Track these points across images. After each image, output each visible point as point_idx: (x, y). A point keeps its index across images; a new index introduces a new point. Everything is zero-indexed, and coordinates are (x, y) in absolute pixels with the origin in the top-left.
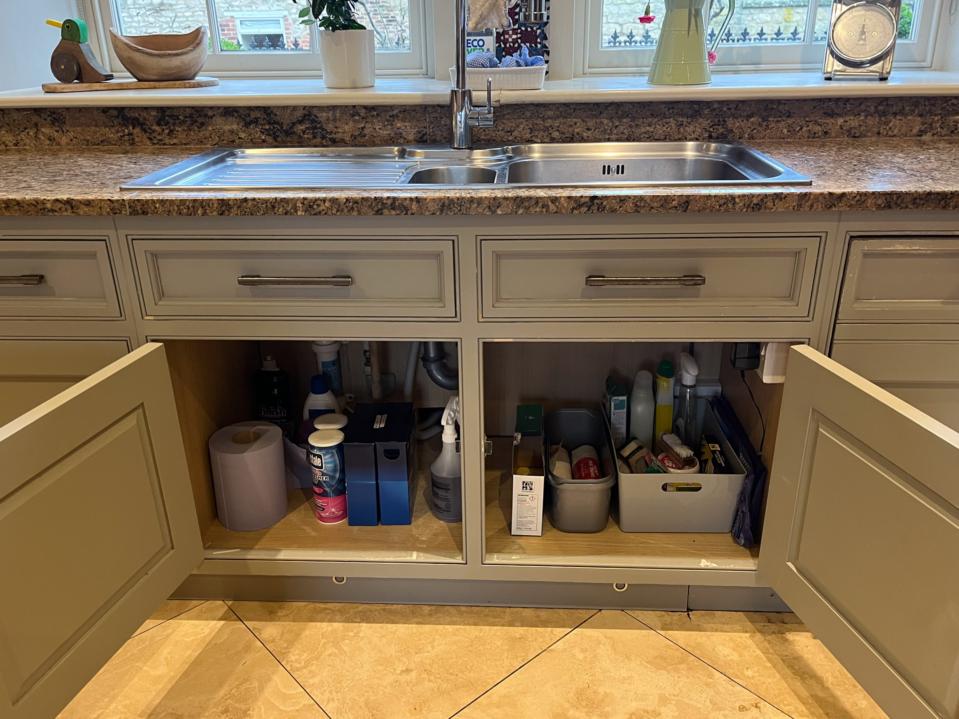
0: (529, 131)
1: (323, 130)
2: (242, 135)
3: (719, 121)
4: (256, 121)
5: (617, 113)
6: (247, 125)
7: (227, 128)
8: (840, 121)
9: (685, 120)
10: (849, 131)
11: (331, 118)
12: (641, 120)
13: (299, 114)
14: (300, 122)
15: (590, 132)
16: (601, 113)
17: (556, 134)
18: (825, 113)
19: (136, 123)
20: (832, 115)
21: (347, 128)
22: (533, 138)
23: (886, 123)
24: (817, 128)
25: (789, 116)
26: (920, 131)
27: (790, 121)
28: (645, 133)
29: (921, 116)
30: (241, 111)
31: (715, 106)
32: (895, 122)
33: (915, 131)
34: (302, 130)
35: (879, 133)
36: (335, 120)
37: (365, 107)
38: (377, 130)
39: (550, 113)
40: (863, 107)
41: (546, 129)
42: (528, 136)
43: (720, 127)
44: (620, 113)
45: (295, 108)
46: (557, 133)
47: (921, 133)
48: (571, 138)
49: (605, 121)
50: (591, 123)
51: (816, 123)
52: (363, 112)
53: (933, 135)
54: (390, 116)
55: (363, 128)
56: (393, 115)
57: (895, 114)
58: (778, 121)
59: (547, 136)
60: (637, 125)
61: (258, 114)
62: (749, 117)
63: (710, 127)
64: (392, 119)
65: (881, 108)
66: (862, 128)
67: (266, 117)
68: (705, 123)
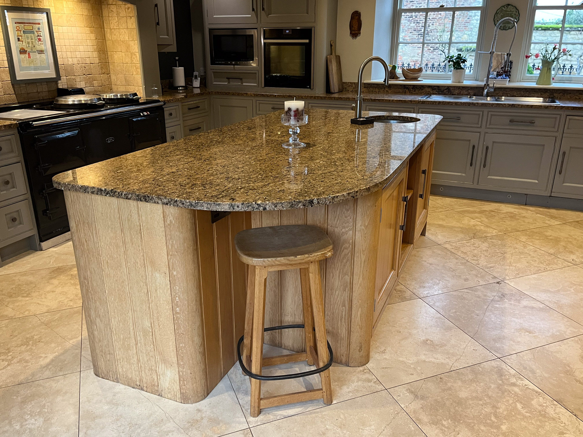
1: (451, 91)
4: (435, 89)
6: (433, 90)
7: (428, 90)
9: (543, 93)
12: (531, 93)
13: (446, 88)
15: (517, 95)
17: (509, 95)
19: (407, 88)
21: (457, 92)
30: (432, 87)
34: (446, 91)
36: (454, 89)
38: (464, 92)
39: (508, 90)
41: (507, 94)
42: (502, 95)
43: (552, 95)
44: (526, 91)
45: (445, 86)
50: (518, 93)
52: (461, 88)
54: (468, 89)
55: (460, 92)
58: (566, 94)
61: (436, 87)
62: (560, 93)
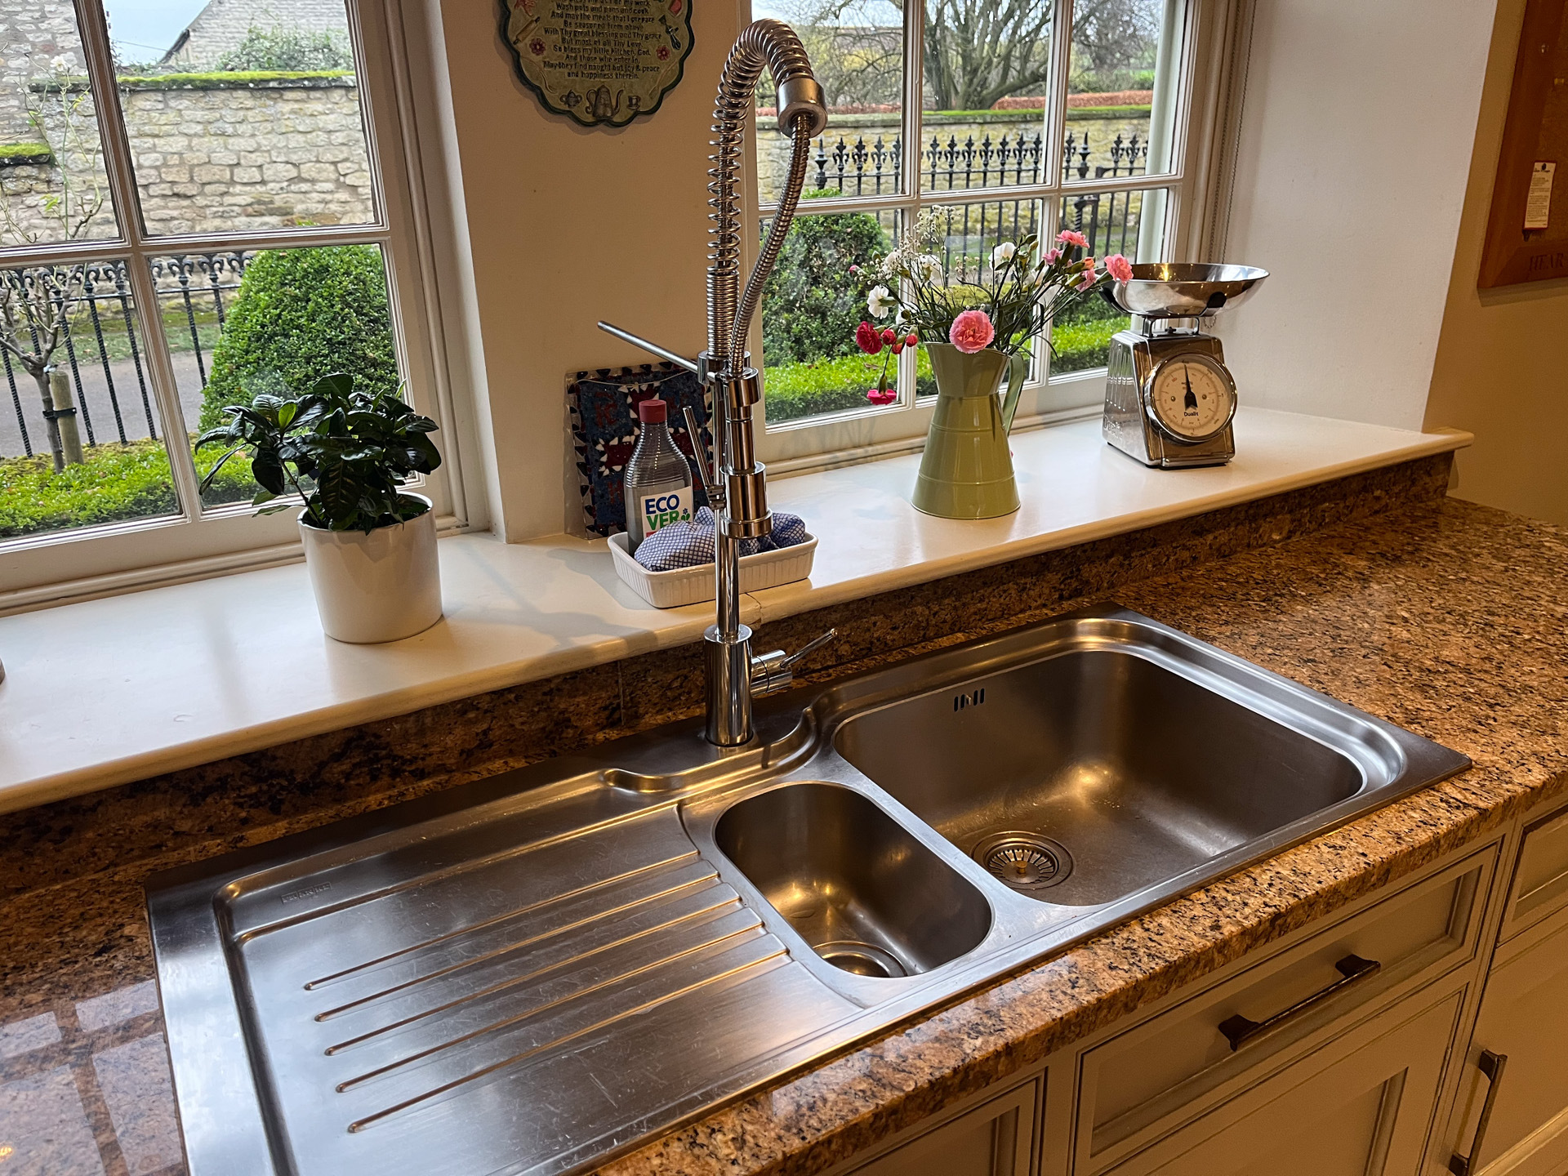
2: (184, 825)
3: (1072, 572)
5: (935, 593)
6: (198, 799)
7: (139, 821)
8: (1211, 537)
9: (1028, 580)
10: (1218, 550)
11: (413, 731)
12: (970, 596)
13: (335, 741)
14: (337, 758)
16: (912, 598)
18: (1193, 532)
20: (1200, 534)
21: (451, 741)
23: (1256, 530)
24: (1186, 554)
25: (1154, 546)
27: (1156, 552)
28: (975, 613)
29: (1291, 512)
31: (1067, 551)
32: (1265, 526)
33: (1284, 533)
34: (342, 772)
35: (1248, 546)
36: (421, 732)
37: (494, 692)
38: (518, 726)
39: (833, 619)
40: (1233, 515)
43: (1072, 581)
44: (940, 591)
47: (1290, 535)
48: (868, 648)
49: (919, 609)
51: (1185, 548)
52: (485, 701)
53: (1302, 533)
54: (545, 694)
55: (485, 733)
57: (1266, 516)
58: (1142, 555)
59: (831, 656)
61: (225, 769)
63: (1061, 584)
65: (1251, 512)
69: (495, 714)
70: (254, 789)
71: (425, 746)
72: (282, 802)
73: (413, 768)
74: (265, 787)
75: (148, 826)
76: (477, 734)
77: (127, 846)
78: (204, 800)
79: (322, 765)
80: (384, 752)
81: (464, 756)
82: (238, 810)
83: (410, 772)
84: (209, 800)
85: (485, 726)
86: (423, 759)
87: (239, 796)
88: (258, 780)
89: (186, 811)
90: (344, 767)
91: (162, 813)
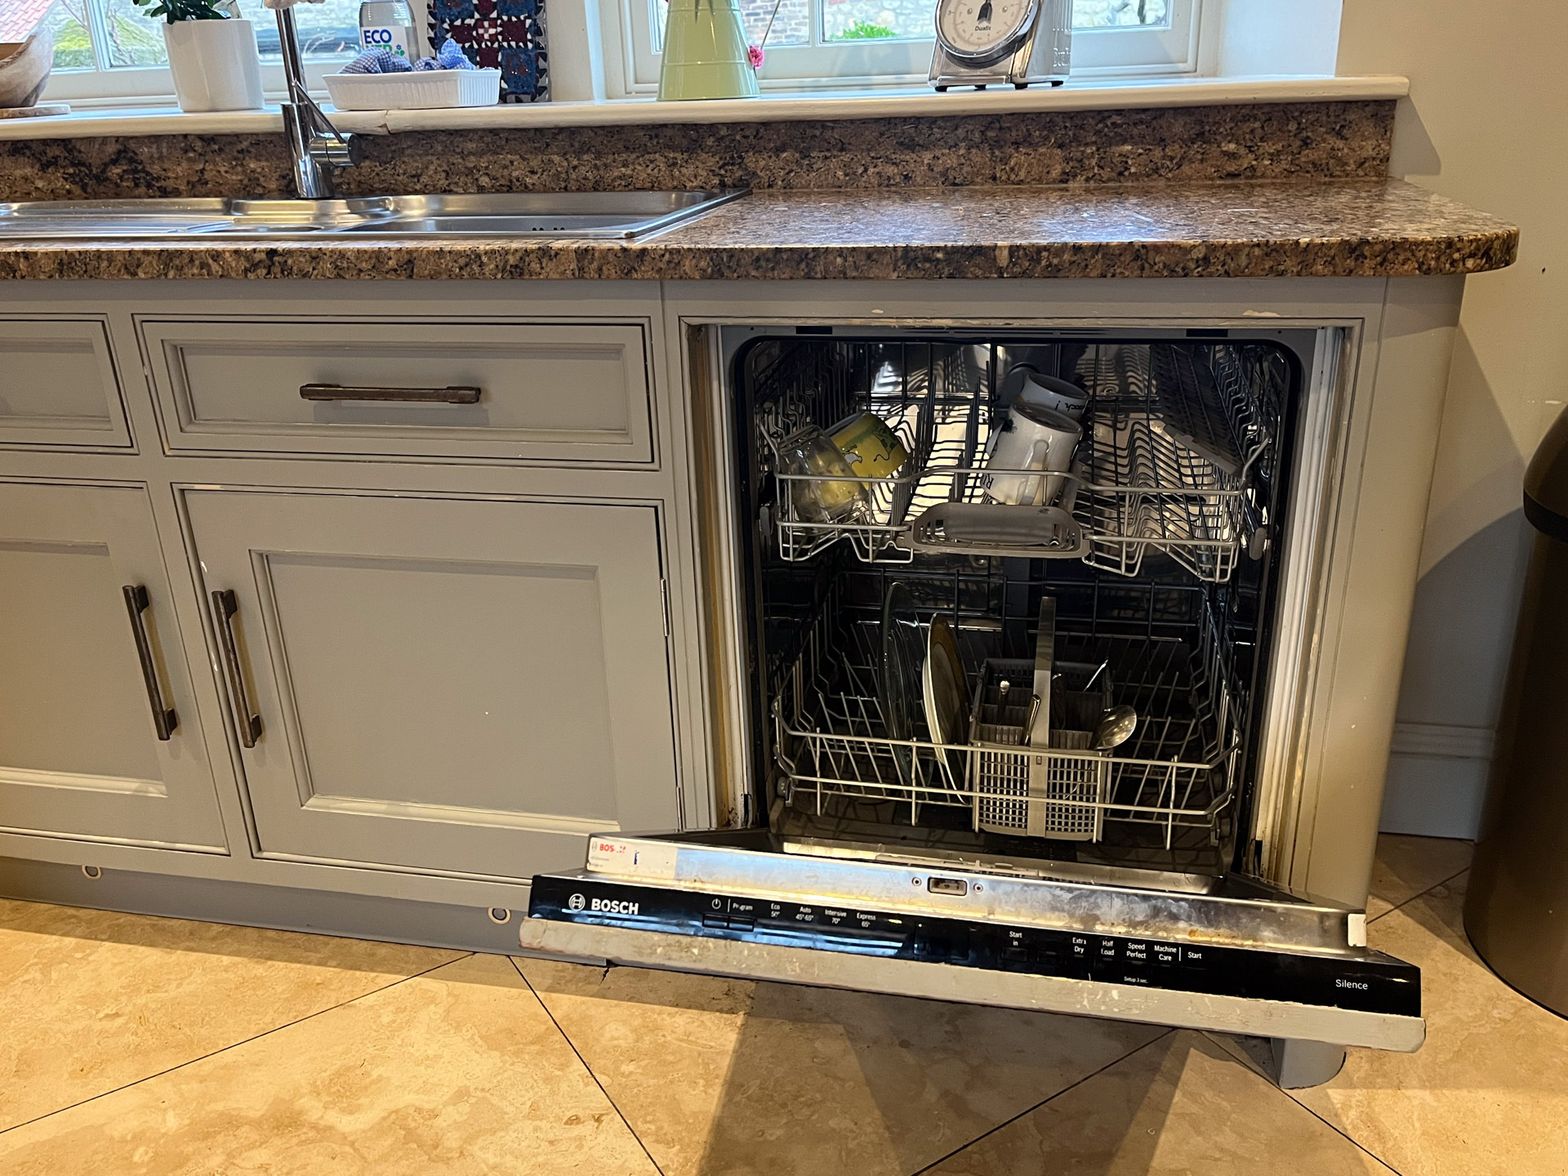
0: (444, 175)
1: (148, 173)
2: (40, 184)
3: (732, 158)
4: (54, 162)
5: (572, 146)
6: (44, 167)
7: (18, 173)
8: (927, 157)
9: (678, 155)
10: (944, 174)
11: (156, 156)
12: (611, 157)
13: (111, 149)
14: (114, 162)
15: (536, 177)
16: (548, 145)
17: (485, 181)
20: (911, 146)
21: (180, 170)
22: (452, 187)
23: (1005, 160)
24: (891, 170)
25: (842, 150)
26: (1064, 173)
27: (846, 157)
28: (620, 178)
29: (1061, 146)
30: (34, 146)
31: (724, 132)
32: (1018, 158)
33: (1055, 173)
34: (118, 174)
35: (994, 178)
36: (161, 158)
37: (201, 137)
38: (223, 173)
39: (471, 146)
41: (469, 172)
42: (443, 183)
43: (735, 168)
44: (577, 145)
45: (105, 140)
46: (486, 179)
47: (1066, 177)
48: (508, 186)
49: (556, 159)
50: (535, 163)
51: (888, 160)
52: (199, 144)
53: (1087, 180)
54: (239, 152)
55: (202, 171)
56: (243, 150)
57: (1017, 144)
58: (826, 158)
59: (472, 183)
60: (606, 166)
61: (56, 151)
62: (779, 150)
63: (720, 168)
64: (241, 156)
65: (990, 134)
66: (966, 169)
67: (67, 155)
68: (712, 161)
69: (207, 158)
70: (71, 171)
71: (165, 170)
72: (86, 184)
73: (159, 185)
74: (77, 172)
75: (23, 178)
76: (197, 171)
77: (14, 189)
78: (48, 168)
79: (106, 165)
80: (140, 167)
81: (190, 186)
82: (65, 183)
83: (158, 188)
84: (50, 170)
85: (201, 166)
86: (164, 180)
87: (64, 173)
88: (73, 165)
89: (40, 173)
90: (119, 171)
91: (28, 171)
